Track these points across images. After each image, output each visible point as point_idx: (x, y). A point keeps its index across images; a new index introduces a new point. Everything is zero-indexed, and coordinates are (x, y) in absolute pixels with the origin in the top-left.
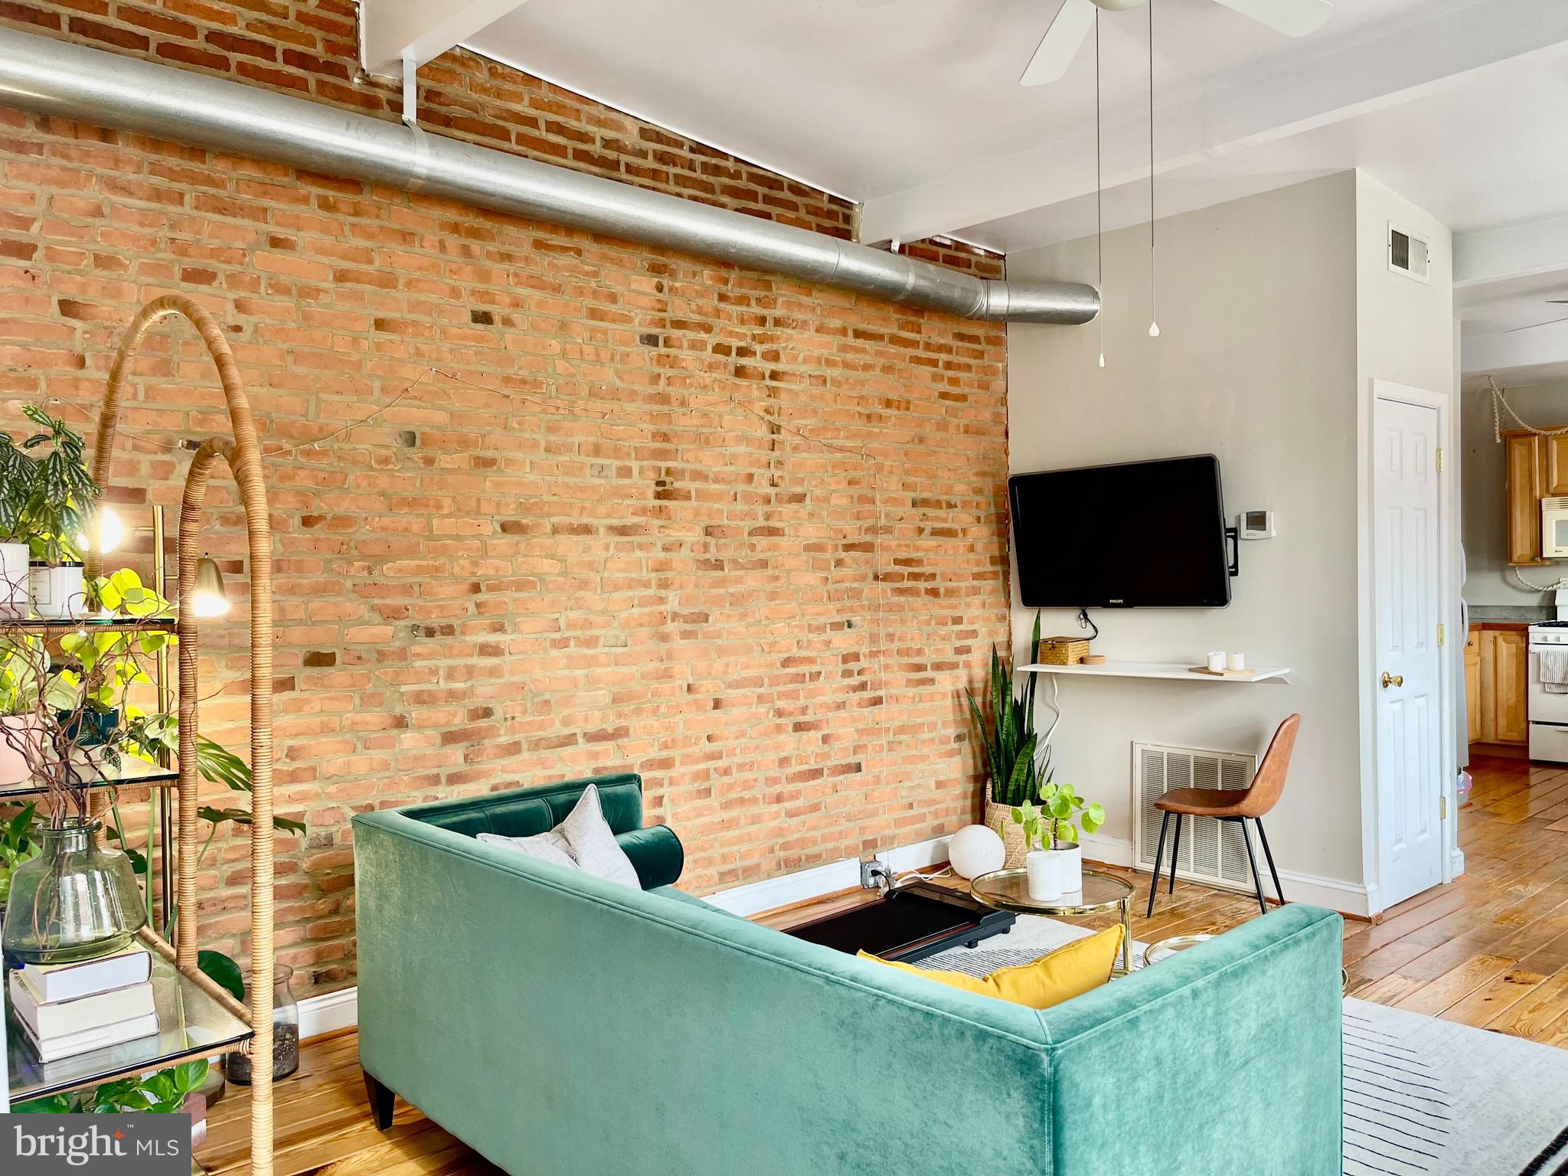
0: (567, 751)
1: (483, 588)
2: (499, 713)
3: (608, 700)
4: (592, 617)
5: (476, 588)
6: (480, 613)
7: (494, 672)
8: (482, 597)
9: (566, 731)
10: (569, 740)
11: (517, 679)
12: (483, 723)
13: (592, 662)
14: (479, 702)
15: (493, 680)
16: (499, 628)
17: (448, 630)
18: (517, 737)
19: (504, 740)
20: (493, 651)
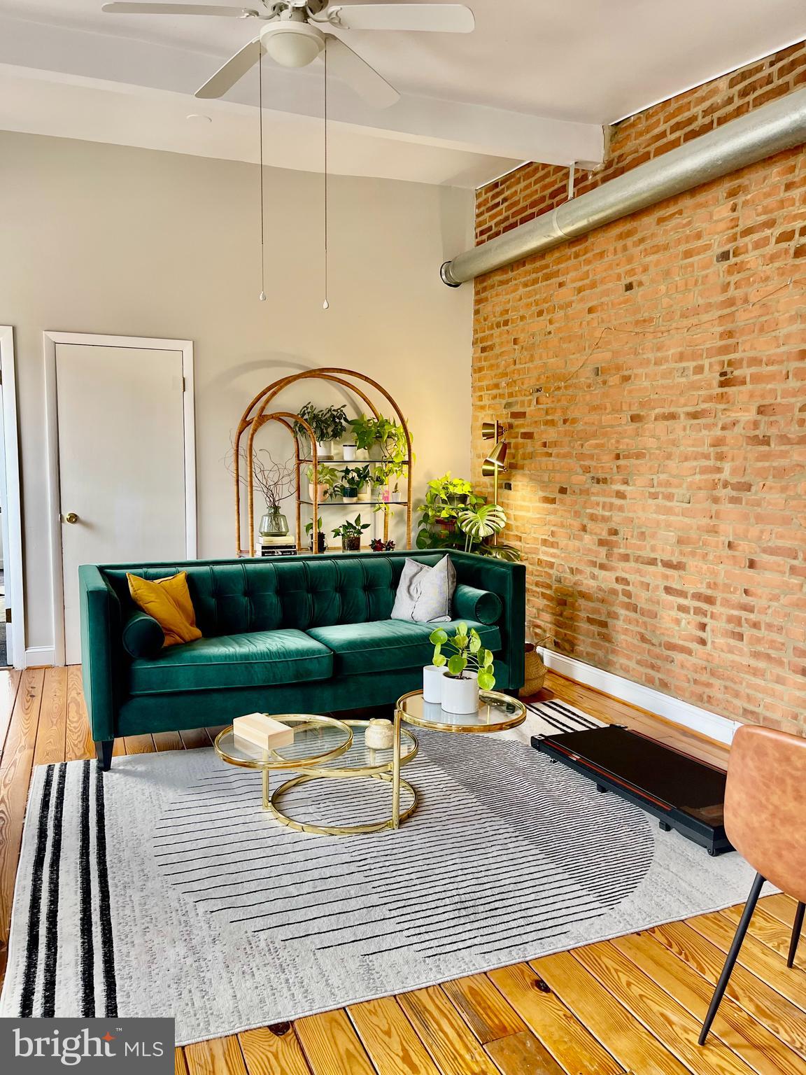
0: (651, 568)
1: (621, 457)
2: (621, 535)
3: (675, 540)
4: (671, 480)
5: (618, 457)
6: (618, 472)
7: (621, 509)
8: (621, 462)
9: (653, 555)
10: (653, 562)
11: (631, 515)
12: (614, 538)
13: (669, 511)
14: (613, 525)
15: (620, 514)
16: (626, 482)
17: (605, 481)
18: (629, 552)
19: (622, 551)
20: (621, 495)
